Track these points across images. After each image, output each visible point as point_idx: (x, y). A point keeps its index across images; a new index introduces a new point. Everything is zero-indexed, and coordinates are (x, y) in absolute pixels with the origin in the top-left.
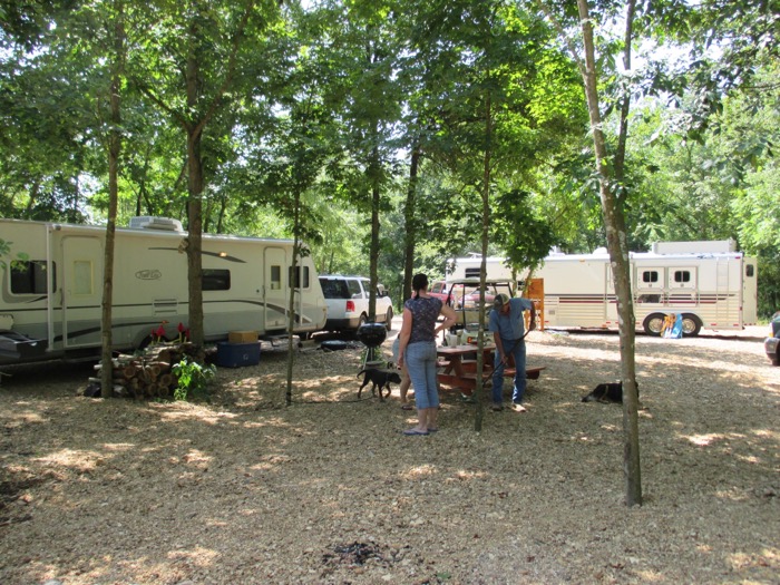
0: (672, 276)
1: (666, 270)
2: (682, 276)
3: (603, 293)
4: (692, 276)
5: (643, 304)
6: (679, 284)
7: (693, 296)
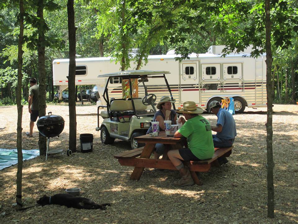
0: (226, 70)
1: (221, 66)
2: (233, 70)
3: (178, 83)
4: (239, 70)
5: (206, 91)
6: (230, 75)
7: (240, 84)
